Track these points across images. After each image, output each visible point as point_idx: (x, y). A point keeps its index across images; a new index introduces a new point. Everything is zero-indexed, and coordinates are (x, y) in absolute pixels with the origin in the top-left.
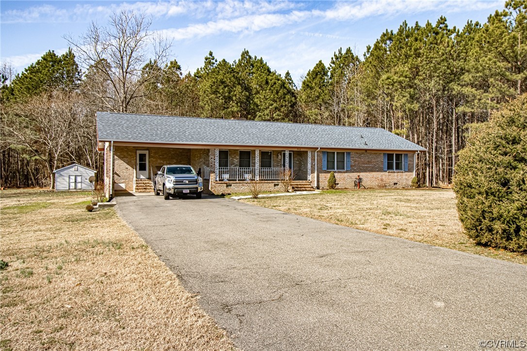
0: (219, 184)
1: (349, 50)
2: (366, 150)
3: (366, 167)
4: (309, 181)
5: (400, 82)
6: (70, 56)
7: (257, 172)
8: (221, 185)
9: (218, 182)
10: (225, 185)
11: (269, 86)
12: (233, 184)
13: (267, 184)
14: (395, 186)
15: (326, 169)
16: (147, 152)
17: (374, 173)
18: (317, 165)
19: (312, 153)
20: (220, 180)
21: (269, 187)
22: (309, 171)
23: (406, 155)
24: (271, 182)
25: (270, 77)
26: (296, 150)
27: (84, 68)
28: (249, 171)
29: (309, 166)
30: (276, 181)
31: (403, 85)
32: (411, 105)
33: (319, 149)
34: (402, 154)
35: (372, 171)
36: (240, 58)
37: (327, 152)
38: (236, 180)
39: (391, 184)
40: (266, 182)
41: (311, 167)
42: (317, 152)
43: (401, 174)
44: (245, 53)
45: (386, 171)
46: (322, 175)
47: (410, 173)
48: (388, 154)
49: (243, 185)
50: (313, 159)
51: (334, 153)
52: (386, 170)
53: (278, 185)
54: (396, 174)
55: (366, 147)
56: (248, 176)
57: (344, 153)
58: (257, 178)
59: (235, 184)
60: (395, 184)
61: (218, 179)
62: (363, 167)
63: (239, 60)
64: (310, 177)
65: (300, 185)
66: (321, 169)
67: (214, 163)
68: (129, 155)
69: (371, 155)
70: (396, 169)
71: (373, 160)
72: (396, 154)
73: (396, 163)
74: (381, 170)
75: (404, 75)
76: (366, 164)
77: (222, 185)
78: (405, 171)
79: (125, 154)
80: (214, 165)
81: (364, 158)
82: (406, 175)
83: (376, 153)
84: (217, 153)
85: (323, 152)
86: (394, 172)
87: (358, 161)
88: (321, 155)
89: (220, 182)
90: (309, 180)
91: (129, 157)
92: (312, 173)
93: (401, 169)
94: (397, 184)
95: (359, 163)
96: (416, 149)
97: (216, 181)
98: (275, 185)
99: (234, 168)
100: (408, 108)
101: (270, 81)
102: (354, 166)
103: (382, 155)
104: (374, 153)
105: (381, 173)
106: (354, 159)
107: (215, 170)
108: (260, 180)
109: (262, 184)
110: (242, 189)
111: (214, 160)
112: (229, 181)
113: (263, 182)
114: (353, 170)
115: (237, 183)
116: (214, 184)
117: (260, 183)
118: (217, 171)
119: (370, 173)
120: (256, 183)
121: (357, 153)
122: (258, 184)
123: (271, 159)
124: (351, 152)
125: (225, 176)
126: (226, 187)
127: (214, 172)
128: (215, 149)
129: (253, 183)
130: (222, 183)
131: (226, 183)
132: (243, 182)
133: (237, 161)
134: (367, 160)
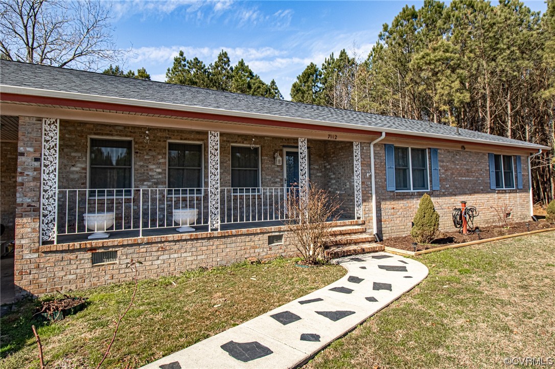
0: (59, 256)
1: (343, 53)
3: (465, 182)
4: (360, 221)
7: (214, 202)
8: (65, 255)
9: (56, 246)
10: (88, 256)
11: (252, 90)
12: (120, 251)
13: (248, 238)
14: (508, 219)
15: (394, 189)
18: (375, 177)
19: (362, 149)
20: (61, 240)
21: (254, 248)
22: (358, 196)
23: (519, 159)
24: (258, 230)
25: (253, 81)
28: (192, 200)
29: (357, 181)
30: (273, 228)
32: (460, 93)
33: (384, 134)
35: (473, 190)
36: (217, 60)
37: (397, 148)
38: (136, 234)
39: (502, 215)
40: (244, 230)
41: (363, 183)
42: (375, 145)
43: (515, 194)
44: (223, 54)
45: (495, 191)
46: (387, 206)
49: (164, 250)
50: (366, 165)
53: (279, 238)
54: (507, 195)
56: (185, 216)
57: (423, 151)
58: (215, 222)
59: (130, 250)
61: (54, 235)
62: (460, 182)
63: (216, 63)
64: (359, 212)
65: (341, 234)
66: (385, 188)
69: (470, 156)
74: (486, 188)
77: (72, 256)
80: (37, 179)
83: (478, 153)
84: (53, 135)
88: (382, 152)
89: (65, 246)
90: (359, 218)
92: (364, 201)
94: (509, 215)
95: (452, 174)
97: (46, 243)
98: (271, 240)
99: (153, 193)
100: (457, 98)
101: (252, 85)
102: (445, 179)
103: (486, 157)
104: (475, 153)
105: (489, 195)
106: (445, 164)
107: (42, 201)
108: (223, 227)
109: (229, 240)
110: (159, 262)
111: (37, 160)
112: (99, 240)
113: (234, 231)
114: (444, 189)
115: (139, 244)
116: (36, 255)
117: (224, 237)
118: (51, 206)
119: (470, 194)
120: (209, 238)
121: (449, 152)
122: (217, 242)
123: (257, 166)
124: (438, 149)
125: (100, 221)
126: (90, 265)
127: (37, 210)
128: (40, 119)
129: (197, 239)
130: (73, 251)
131: (92, 249)
132: (164, 237)
133: (159, 170)
134: (465, 167)
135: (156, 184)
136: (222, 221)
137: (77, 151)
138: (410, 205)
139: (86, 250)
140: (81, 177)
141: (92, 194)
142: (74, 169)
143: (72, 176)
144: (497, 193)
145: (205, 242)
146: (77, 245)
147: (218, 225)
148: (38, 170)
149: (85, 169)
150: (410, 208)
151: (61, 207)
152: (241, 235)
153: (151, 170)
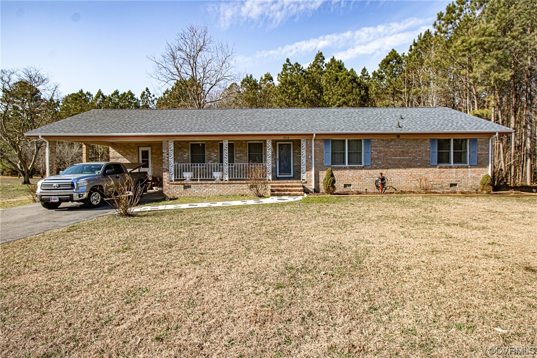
0: (174, 185)
2: (398, 135)
3: (399, 160)
4: (304, 181)
5: (481, 43)
8: (176, 185)
9: (174, 182)
10: (183, 186)
12: (192, 186)
13: (240, 185)
14: (453, 188)
15: (330, 164)
16: (149, 149)
17: (411, 169)
18: (315, 158)
19: (307, 143)
20: (175, 180)
21: (243, 189)
22: (303, 168)
23: (474, 141)
24: (245, 182)
26: (282, 138)
29: (303, 160)
30: (253, 182)
31: (485, 47)
32: (499, 73)
33: (314, 135)
34: (466, 140)
35: (408, 166)
37: (332, 140)
38: (197, 180)
39: (444, 185)
40: (238, 182)
41: (307, 161)
42: (315, 140)
43: (465, 169)
45: (435, 166)
46: (323, 174)
47: (481, 169)
48: (438, 140)
49: (207, 187)
50: (309, 151)
51: (344, 141)
52: (436, 164)
54: (454, 170)
55: (399, 131)
56: (216, 175)
57: (361, 140)
58: (226, 177)
59: (195, 186)
60: (451, 185)
61: (173, 179)
62: (394, 160)
63: (313, 62)
64: (304, 176)
65: (286, 186)
66: (322, 164)
67: (167, 159)
68: (132, 152)
69: (407, 142)
70: (454, 162)
71: (411, 150)
72: (454, 139)
73: (454, 153)
74: (425, 164)
75: (487, 34)
76: (399, 155)
77: (178, 186)
78: (472, 166)
79: (128, 151)
80: (168, 161)
81: (396, 147)
82: (474, 172)
83: (417, 140)
84: (172, 146)
85: (326, 141)
86: (451, 167)
87: (385, 151)
88: (322, 144)
89: (176, 182)
91: (131, 154)
92: (307, 170)
93: (465, 162)
94: (456, 185)
95: (385, 155)
96: (493, 130)
97: (171, 181)
98: (252, 187)
100: (495, 78)
101: (339, 78)
102: (378, 159)
103: (428, 142)
104: (414, 140)
105: (427, 170)
106: (378, 148)
107: (170, 167)
108: (229, 180)
109: (232, 185)
110: (205, 191)
111: (168, 154)
112: (188, 182)
113: (234, 182)
114: (376, 165)
115: (198, 184)
116: (168, 185)
117: (230, 184)
118: (172, 169)
119: (405, 168)
120: (224, 184)
121: (383, 140)
122: (227, 186)
123: (262, 152)
124: (371, 139)
125: (187, 175)
126: (183, 189)
127: (168, 170)
128: (168, 141)
129: (219, 184)
130: (178, 184)
131: (184, 184)
132: (206, 182)
133: (215, 155)
134: (400, 150)
135: (214, 161)
136: (229, 177)
137: (186, 149)
138: (343, 174)
139: (182, 184)
140: (187, 159)
141: (192, 165)
142: (185, 156)
143: (184, 159)
144: (439, 168)
145: (222, 185)
146: (179, 182)
147: (227, 179)
148: (168, 158)
149: (189, 156)
150: (343, 175)
151: (175, 170)
152: (237, 183)
153: (212, 155)
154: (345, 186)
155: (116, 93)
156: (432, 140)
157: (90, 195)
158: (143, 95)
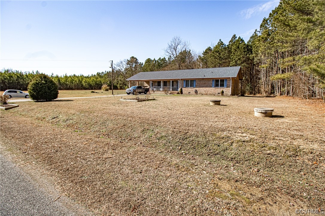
2: (203, 79)
6: (164, 58)
10: (153, 92)
26: (175, 80)
27: (167, 59)
34: (224, 80)
39: (216, 93)
47: (228, 88)
48: (216, 80)
52: (214, 87)
60: (218, 93)
70: (220, 86)
72: (220, 80)
73: (220, 84)
78: (226, 88)
81: (202, 82)
85: (184, 81)
86: (219, 88)
154: (189, 93)
155: (160, 58)
156: (213, 80)
157: (133, 92)
158: (169, 59)
